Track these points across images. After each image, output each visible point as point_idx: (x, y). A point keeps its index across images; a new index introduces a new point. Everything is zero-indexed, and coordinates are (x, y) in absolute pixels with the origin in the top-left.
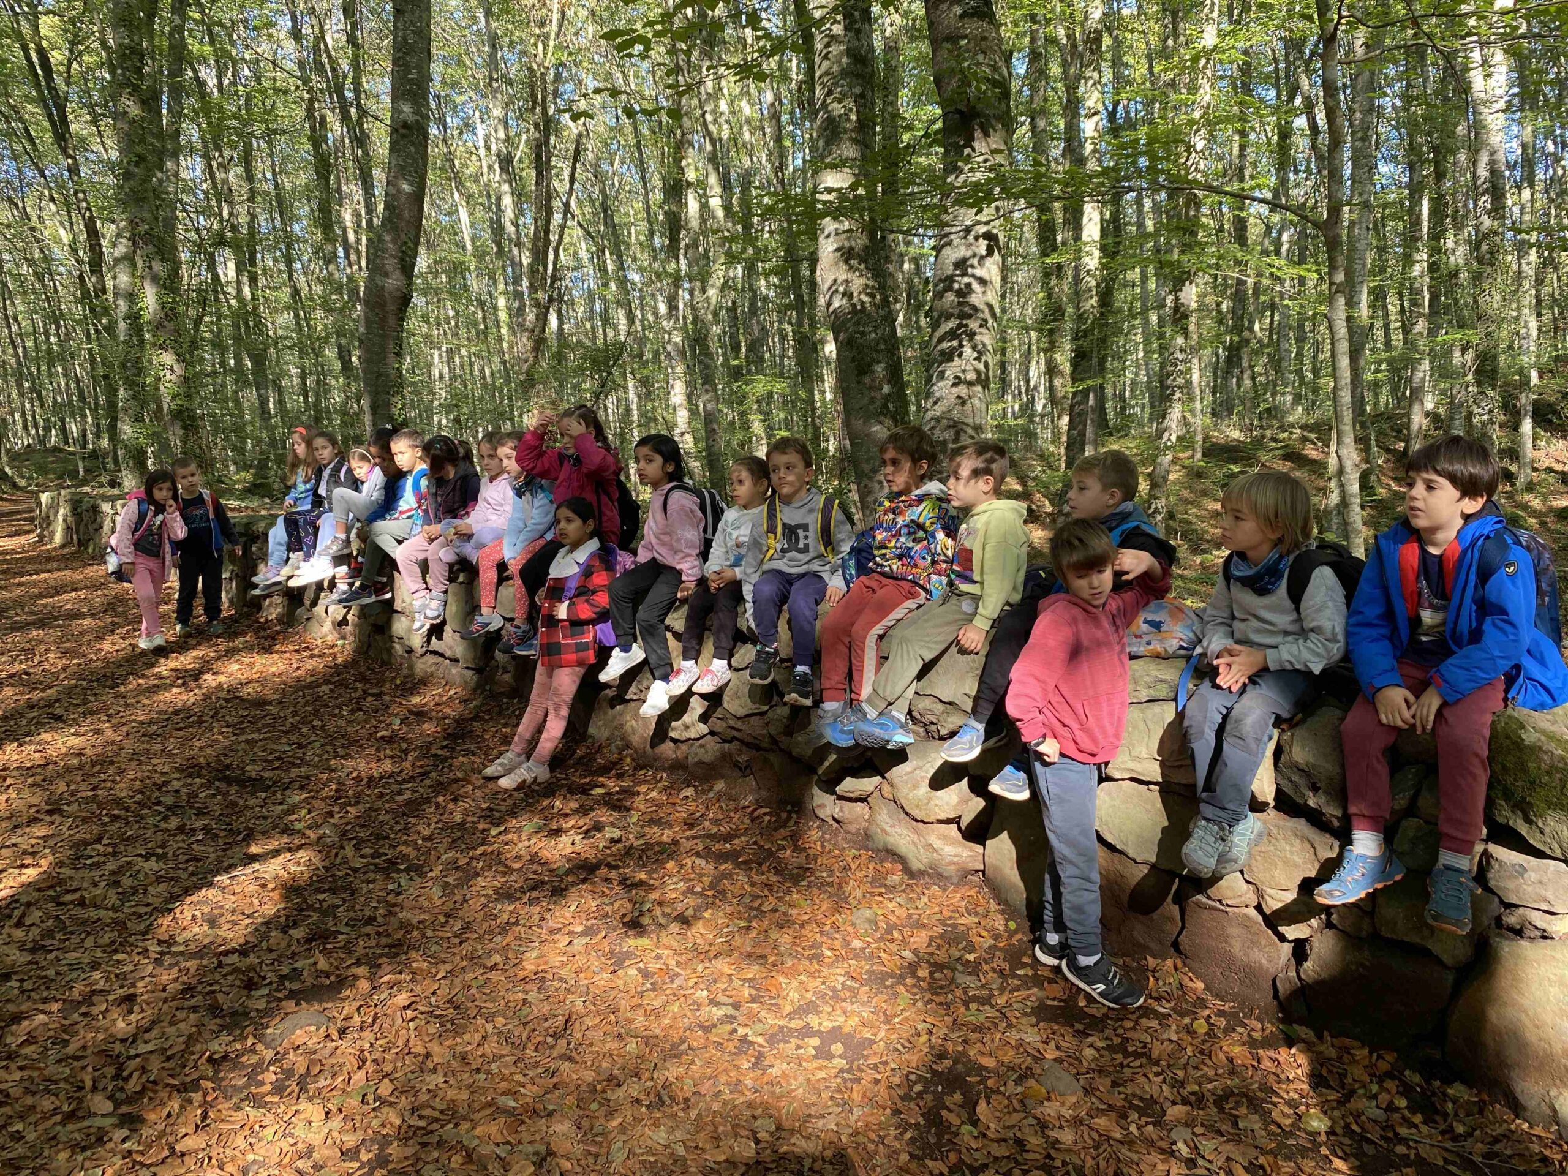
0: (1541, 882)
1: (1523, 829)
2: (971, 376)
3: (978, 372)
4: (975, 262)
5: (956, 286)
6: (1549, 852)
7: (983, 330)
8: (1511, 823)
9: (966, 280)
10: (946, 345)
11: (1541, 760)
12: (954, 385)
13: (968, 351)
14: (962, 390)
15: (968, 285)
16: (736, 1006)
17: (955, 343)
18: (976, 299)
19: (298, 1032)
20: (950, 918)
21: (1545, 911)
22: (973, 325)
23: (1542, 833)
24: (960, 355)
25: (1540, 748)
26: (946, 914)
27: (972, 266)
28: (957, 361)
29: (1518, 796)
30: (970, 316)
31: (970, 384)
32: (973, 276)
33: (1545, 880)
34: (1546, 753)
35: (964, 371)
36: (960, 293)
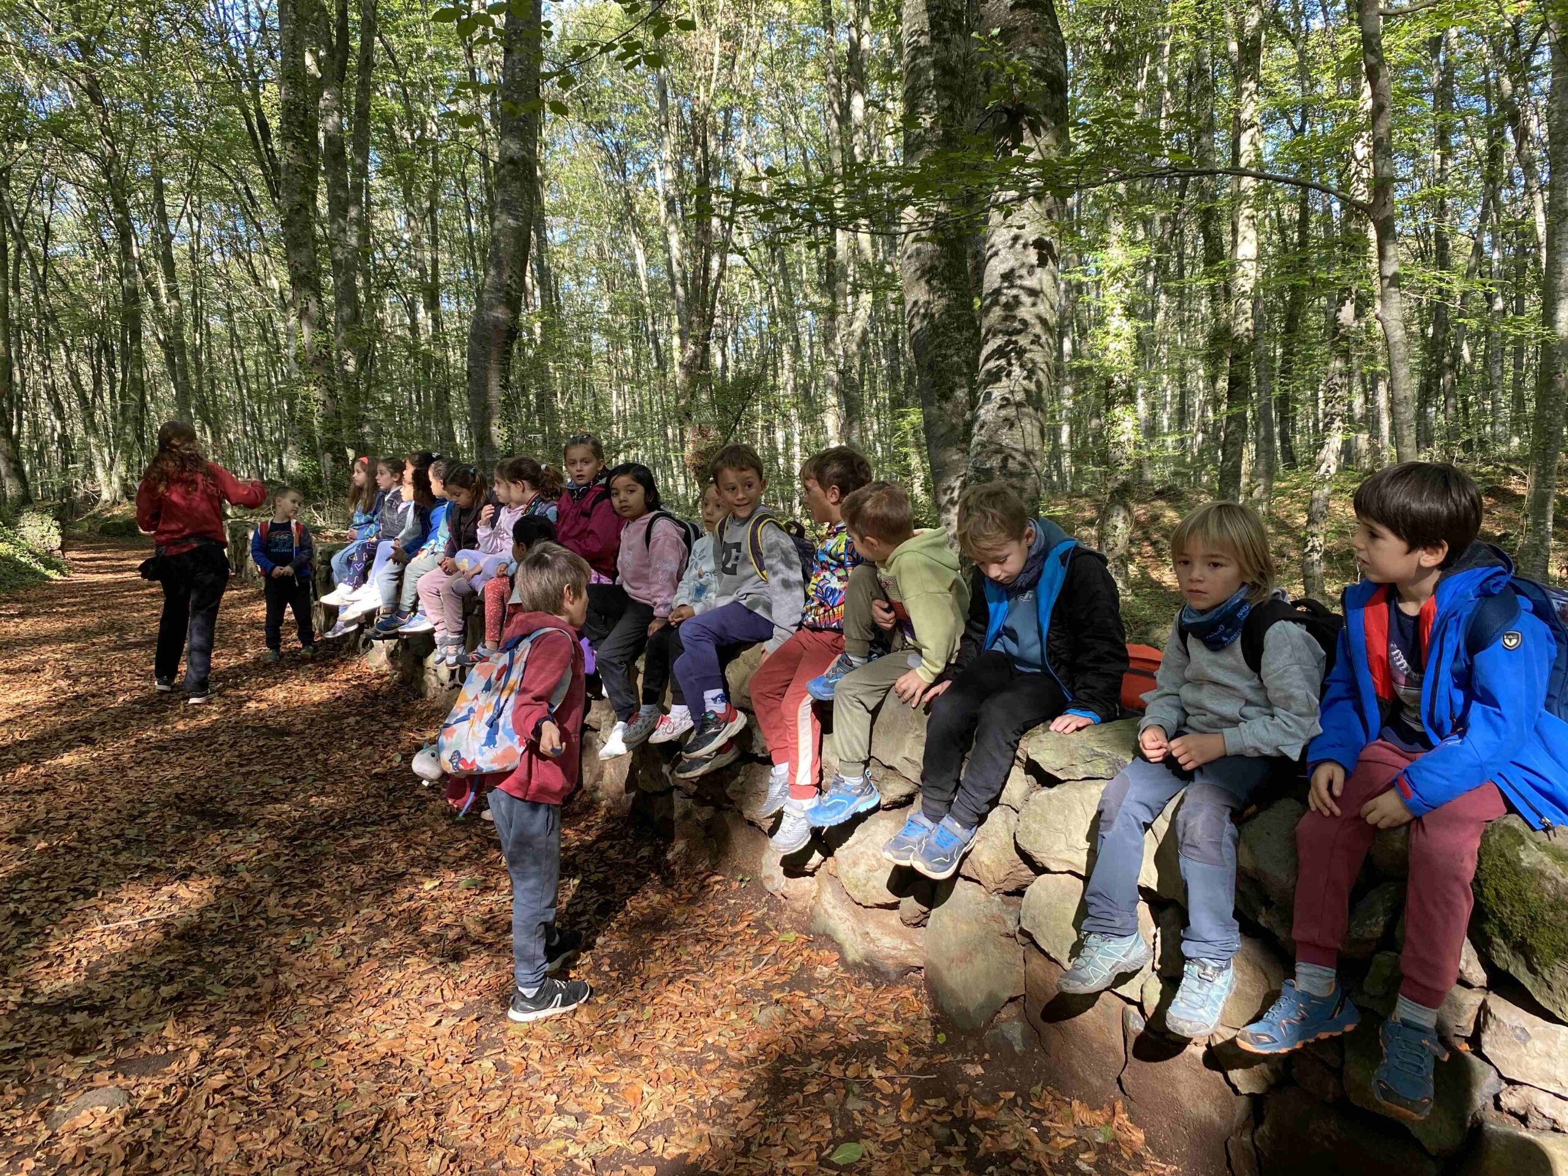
0: (1549, 1055)
1: (1526, 979)
2: (1020, 397)
3: (1027, 391)
4: (1024, 272)
5: (1003, 299)
6: (1559, 1015)
7: (1035, 347)
8: (1511, 970)
9: (1014, 292)
10: (992, 364)
11: (1544, 889)
12: (1001, 407)
13: (1016, 370)
14: (1011, 412)
15: (1016, 297)
16: (580, 1118)
17: (1003, 362)
18: (1025, 312)
19: (84, 1112)
20: (874, 1023)
21: (1556, 1095)
22: (1023, 341)
23: (1550, 987)
24: (1008, 375)
25: (1542, 873)
26: (870, 1018)
27: (1021, 277)
28: (1005, 382)
29: (1517, 934)
30: (1019, 332)
31: (1019, 405)
32: (1022, 287)
33: (1554, 1054)
34: (1549, 879)
35: (1012, 392)
36: (1007, 306)
